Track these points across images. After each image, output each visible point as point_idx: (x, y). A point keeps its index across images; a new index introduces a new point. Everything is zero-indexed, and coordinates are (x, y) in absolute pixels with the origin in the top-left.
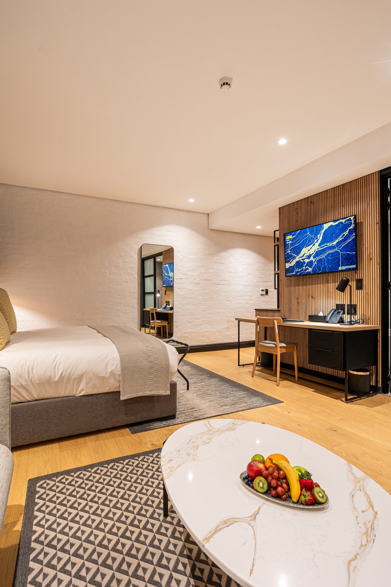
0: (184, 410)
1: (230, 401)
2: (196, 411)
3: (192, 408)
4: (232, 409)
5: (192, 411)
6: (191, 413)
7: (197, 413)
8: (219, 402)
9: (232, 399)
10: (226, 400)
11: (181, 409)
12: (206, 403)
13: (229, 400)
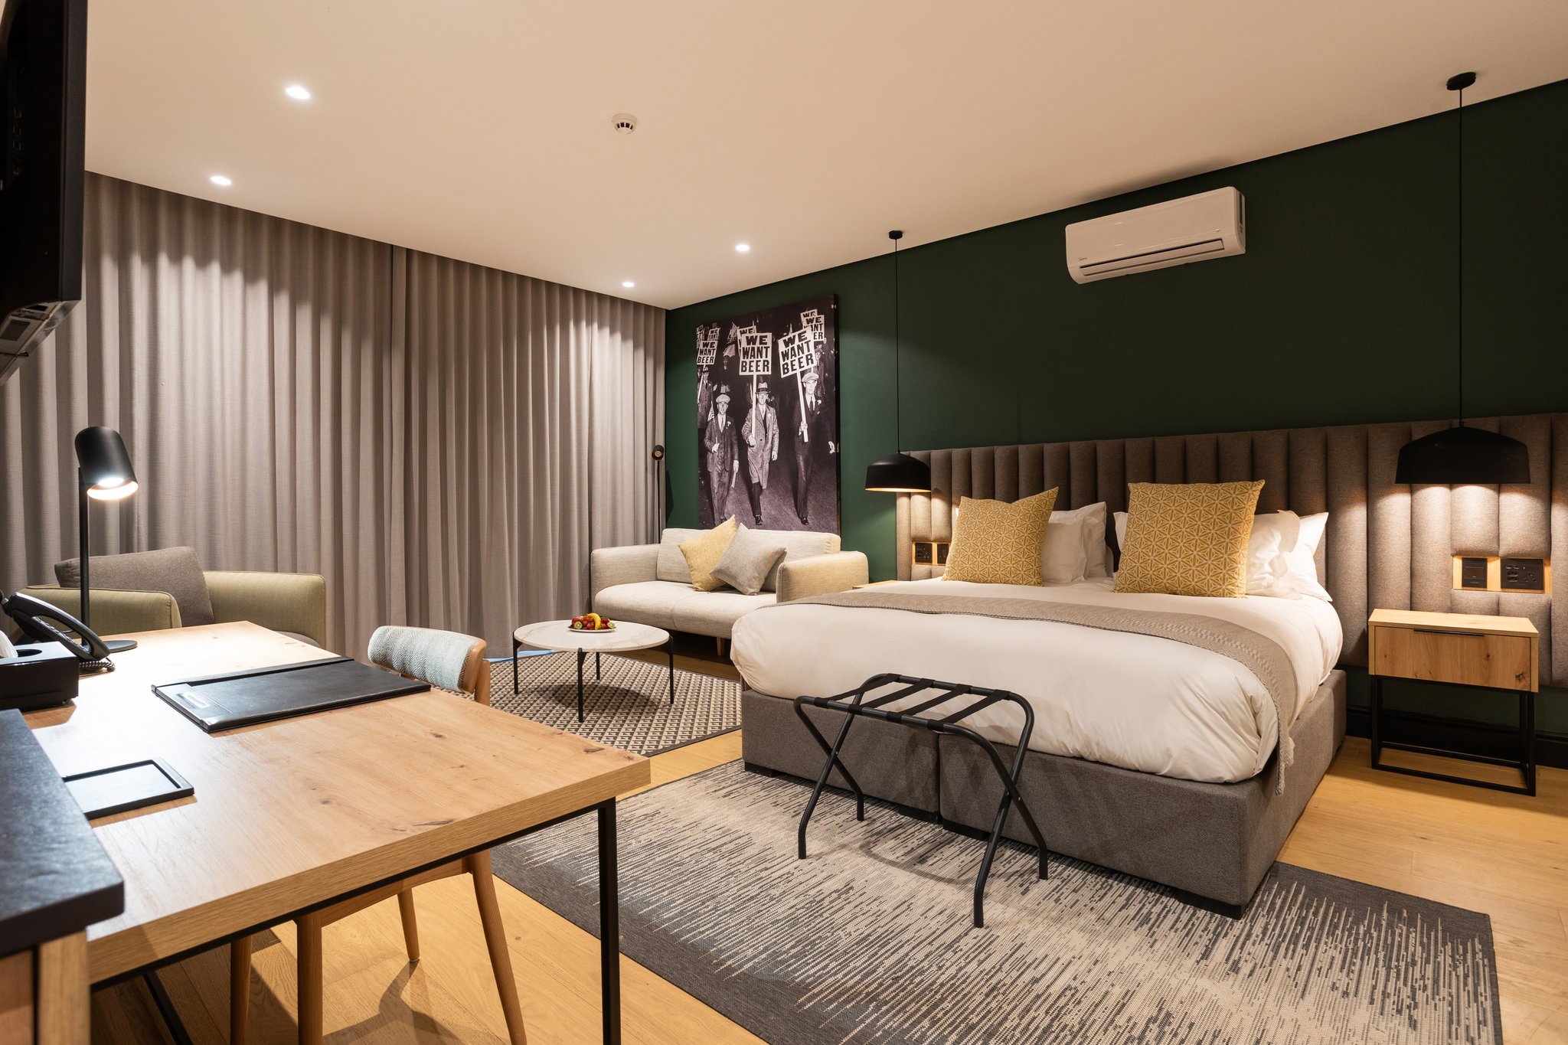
0: (744, 787)
1: (636, 832)
2: (716, 791)
3: (729, 795)
4: (628, 809)
5: (724, 788)
6: (723, 784)
7: (710, 787)
8: (669, 825)
9: (633, 841)
10: (652, 836)
11: (751, 789)
12: (702, 814)
13: (642, 838)
